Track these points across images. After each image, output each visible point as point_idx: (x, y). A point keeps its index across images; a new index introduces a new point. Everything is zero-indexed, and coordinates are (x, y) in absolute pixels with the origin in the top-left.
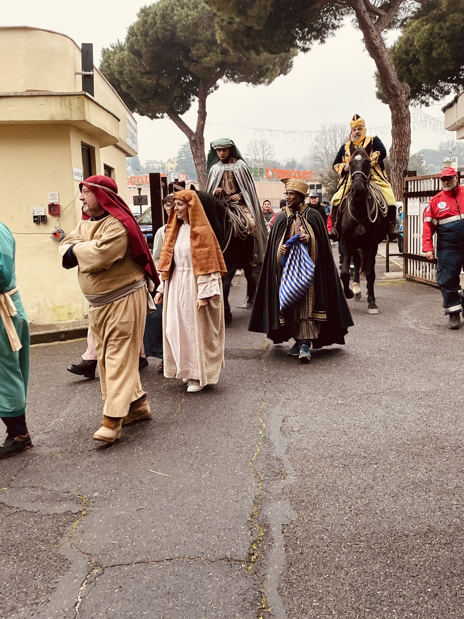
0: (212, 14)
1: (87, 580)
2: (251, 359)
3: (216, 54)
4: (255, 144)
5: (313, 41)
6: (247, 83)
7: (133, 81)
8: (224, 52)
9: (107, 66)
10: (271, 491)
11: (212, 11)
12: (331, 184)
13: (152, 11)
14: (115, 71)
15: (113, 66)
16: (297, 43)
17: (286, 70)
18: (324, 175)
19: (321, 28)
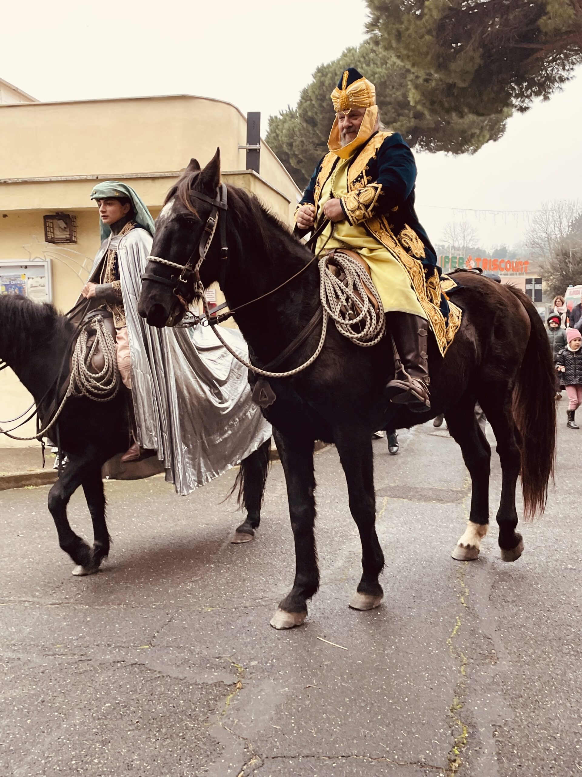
0: (405, 70)
1: (243, 772)
2: (448, 502)
3: (407, 119)
4: (454, 227)
5: (533, 98)
6: (446, 153)
7: (304, 155)
8: (418, 116)
9: (274, 137)
10: (478, 679)
11: (404, 66)
12: (554, 278)
13: (330, 70)
14: (283, 143)
15: (281, 137)
16: (512, 101)
17: (497, 135)
18: (545, 266)
19: (544, 82)
